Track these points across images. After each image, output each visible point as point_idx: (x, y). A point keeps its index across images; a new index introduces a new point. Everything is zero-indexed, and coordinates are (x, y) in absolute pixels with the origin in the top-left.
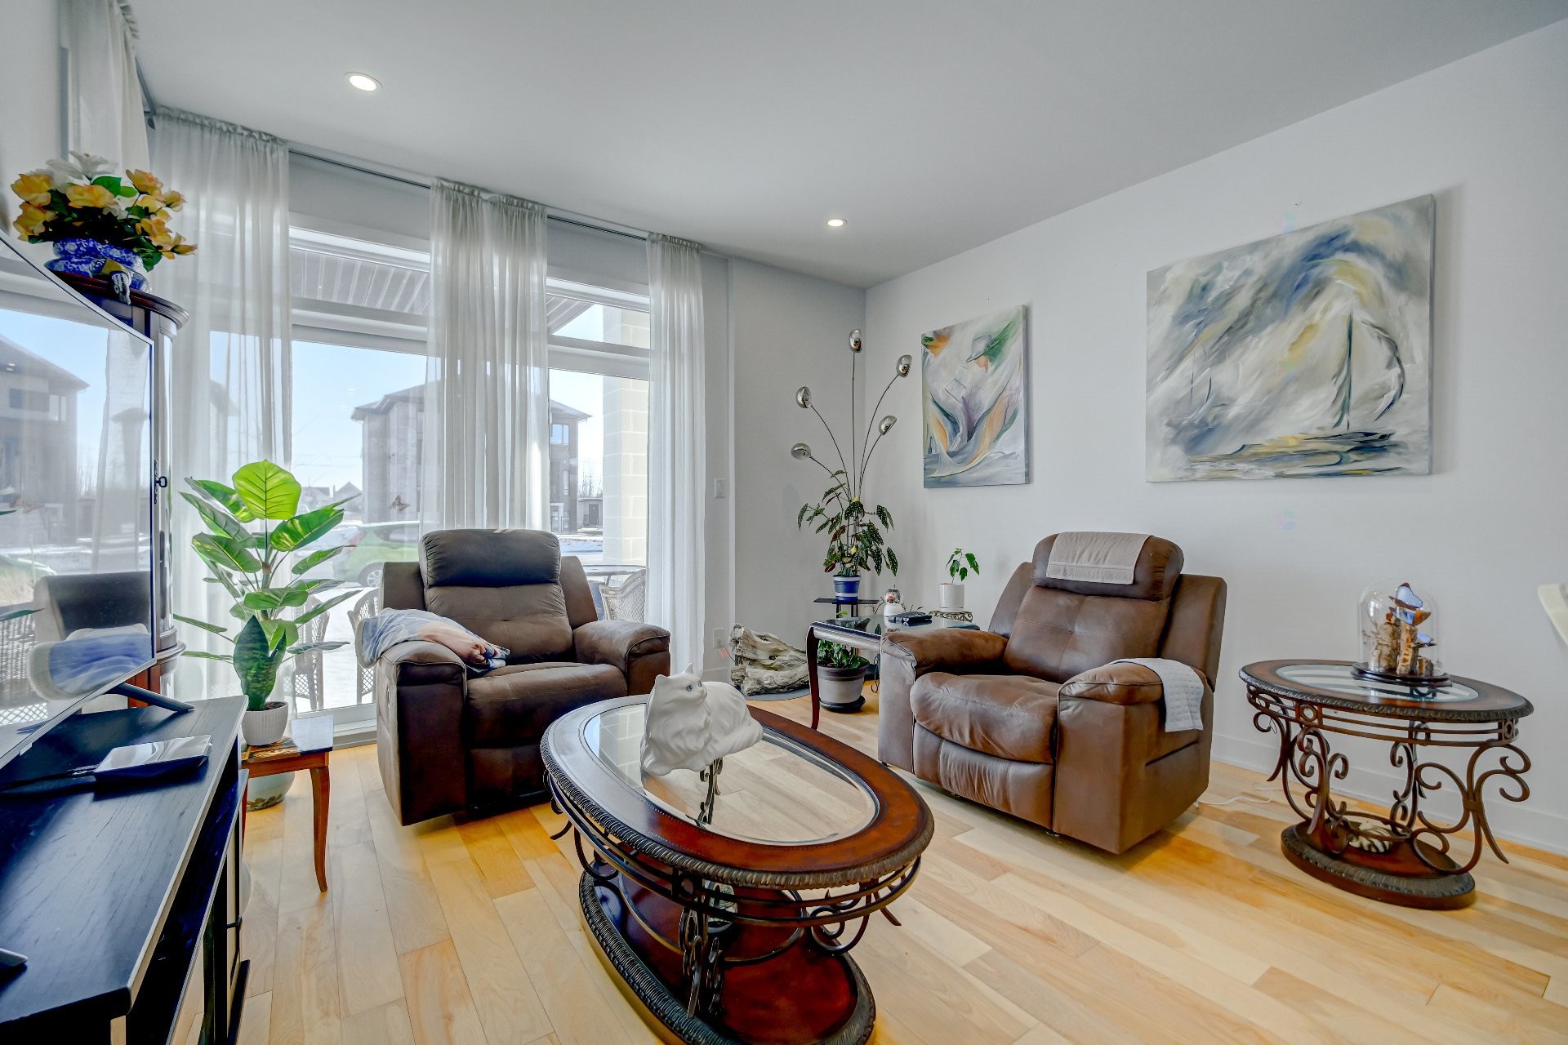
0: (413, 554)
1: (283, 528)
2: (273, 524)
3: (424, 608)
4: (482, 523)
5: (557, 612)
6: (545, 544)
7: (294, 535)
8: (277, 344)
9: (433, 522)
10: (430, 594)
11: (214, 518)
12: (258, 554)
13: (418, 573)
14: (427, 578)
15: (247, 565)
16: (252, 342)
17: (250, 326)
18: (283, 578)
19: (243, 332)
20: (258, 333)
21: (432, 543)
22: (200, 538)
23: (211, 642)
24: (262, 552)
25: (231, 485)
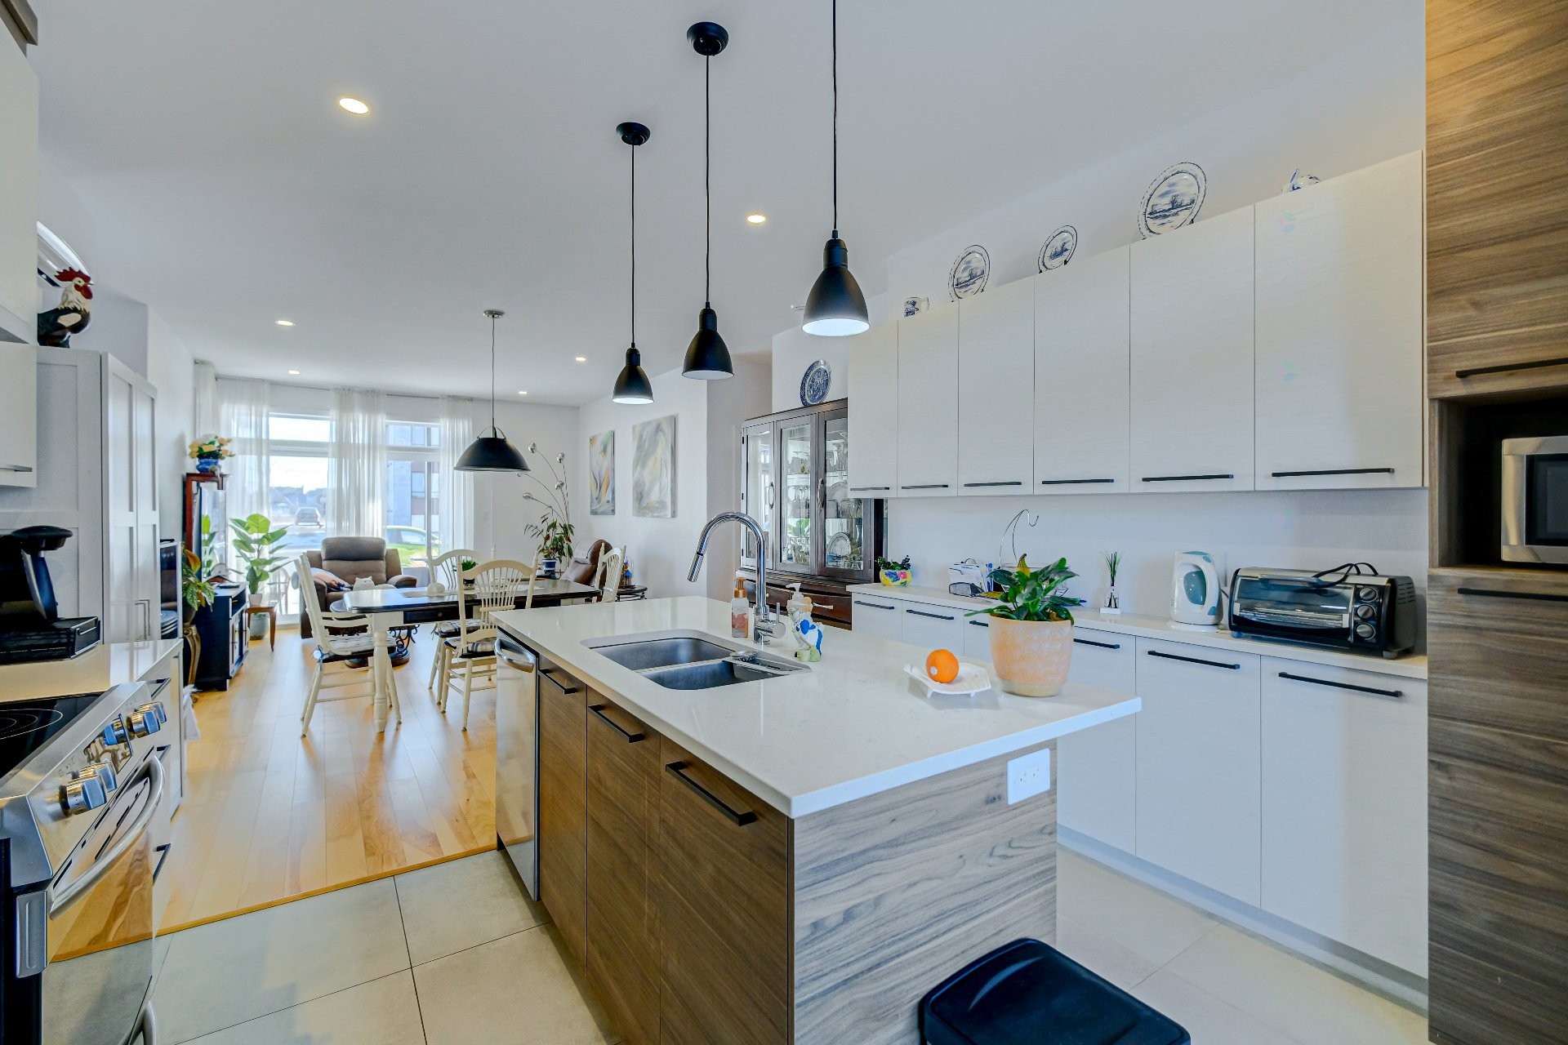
0: (319, 549)
1: (264, 537)
2: (261, 535)
3: (321, 568)
4: (353, 535)
5: (381, 572)
6: (381, 544)
7: (268, 540)
8: (264, 458)
9: (332, 534)
10: (325, 563)
11: (239, 534)
12: (255, 546)
13: (320, 555)
14: (323, 557)
15: (252, 550)
16: (254, 458)
17: (254, 452)
18: (266, 555)
19: (251, 454)
20: (257, 454)
21: (326, 542)
22: (235, 541)
23: (238, 578)
24: (257, 545)
25: (245, 520)
